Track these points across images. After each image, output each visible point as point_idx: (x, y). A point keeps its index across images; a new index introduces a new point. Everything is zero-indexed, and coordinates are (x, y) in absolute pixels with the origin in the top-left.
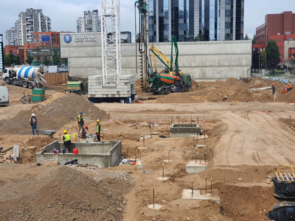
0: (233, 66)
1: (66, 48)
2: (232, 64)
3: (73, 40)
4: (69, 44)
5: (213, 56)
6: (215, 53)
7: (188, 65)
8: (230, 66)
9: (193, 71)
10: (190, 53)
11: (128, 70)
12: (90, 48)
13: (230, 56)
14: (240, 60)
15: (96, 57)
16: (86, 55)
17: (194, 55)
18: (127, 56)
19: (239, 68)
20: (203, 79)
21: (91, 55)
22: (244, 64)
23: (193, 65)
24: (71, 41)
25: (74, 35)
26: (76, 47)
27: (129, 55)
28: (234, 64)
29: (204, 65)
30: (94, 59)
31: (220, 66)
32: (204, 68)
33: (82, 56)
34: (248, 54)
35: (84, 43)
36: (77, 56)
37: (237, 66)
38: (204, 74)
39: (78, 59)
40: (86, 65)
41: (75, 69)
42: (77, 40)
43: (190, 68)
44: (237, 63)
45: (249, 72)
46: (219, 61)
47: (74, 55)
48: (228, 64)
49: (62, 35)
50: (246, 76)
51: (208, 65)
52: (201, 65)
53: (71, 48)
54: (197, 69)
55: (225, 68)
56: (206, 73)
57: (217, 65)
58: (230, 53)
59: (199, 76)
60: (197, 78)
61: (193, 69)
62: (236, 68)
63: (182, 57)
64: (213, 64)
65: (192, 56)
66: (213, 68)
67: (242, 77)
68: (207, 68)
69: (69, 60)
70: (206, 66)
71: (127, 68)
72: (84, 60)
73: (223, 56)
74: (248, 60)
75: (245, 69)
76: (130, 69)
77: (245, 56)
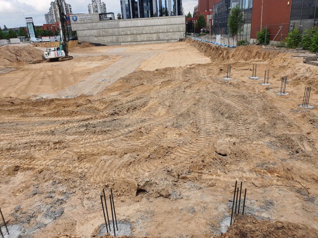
0: (176, 32)
1: (75, 25)
2: (175, 30)
3: (78, 20)
4: (76, 22)
5: (164, 26)
6: (164, 24)
7: (149, 32)
8: (173, 32)
9: (153, 36)
10: (150, 25)
11: (114, 37)
12: (89, 24)
13: (173, 25)
14: (179, 28)
15: (93, 29)
16: (87, 29)
17: (152, 26)
18: (113, 28)
19: (178, 33)
20: (158, 40)
21: (91, 28)
22: (181, 30)
23: (152, 32)
24: (77, 20)
25: (79, 16)
26: (81, 23)
27: (114, 27)
28: (176, 31)
29: (158, 32)
30: (93, 31)
31: (167, 32)
32: (158, 34)
33: (85, 29)
34: (184, 24)
35: (85, 21)
36: (82, 29)
37: (178, 32)
38: (159, 37)
39: (82, 31)
40: (88, 35)
41: (82, 38)
42: (81, 19)
43: (150, 34)
44: (177, 30)
45: (185, 35)
46: (167, 29)
47: (80, 29)
48: (172, 31)
49: (71, 16)
50: (183, 38)
51: (161, 32)
52: (157, 32)
53: (78, 25)
54: (155, 34)
55: (171, 33)
56: (160, 36)
57: (166, 31)
58: (173, 23)
59: (156, 39)
60: (155, 40)
61: (152, 35)
62: (177, 33)
63: (145, 27)
64: (163, 31)
65: (151, 27)
66: (164, 33)
67: (180, 38)
68: (161, 34)
69: (77, 32)
70: (160, 33)
71: (113, 36)
72: (86, 32)
73: (169, 26)
74: (183, 28)
75: (182, 33)
76: (115, 36)
77: (182, 25)
